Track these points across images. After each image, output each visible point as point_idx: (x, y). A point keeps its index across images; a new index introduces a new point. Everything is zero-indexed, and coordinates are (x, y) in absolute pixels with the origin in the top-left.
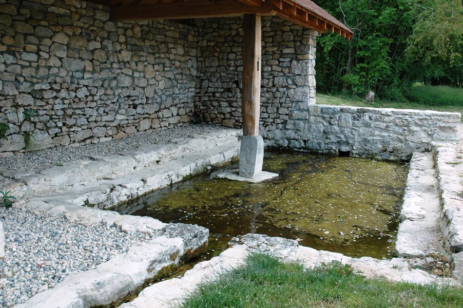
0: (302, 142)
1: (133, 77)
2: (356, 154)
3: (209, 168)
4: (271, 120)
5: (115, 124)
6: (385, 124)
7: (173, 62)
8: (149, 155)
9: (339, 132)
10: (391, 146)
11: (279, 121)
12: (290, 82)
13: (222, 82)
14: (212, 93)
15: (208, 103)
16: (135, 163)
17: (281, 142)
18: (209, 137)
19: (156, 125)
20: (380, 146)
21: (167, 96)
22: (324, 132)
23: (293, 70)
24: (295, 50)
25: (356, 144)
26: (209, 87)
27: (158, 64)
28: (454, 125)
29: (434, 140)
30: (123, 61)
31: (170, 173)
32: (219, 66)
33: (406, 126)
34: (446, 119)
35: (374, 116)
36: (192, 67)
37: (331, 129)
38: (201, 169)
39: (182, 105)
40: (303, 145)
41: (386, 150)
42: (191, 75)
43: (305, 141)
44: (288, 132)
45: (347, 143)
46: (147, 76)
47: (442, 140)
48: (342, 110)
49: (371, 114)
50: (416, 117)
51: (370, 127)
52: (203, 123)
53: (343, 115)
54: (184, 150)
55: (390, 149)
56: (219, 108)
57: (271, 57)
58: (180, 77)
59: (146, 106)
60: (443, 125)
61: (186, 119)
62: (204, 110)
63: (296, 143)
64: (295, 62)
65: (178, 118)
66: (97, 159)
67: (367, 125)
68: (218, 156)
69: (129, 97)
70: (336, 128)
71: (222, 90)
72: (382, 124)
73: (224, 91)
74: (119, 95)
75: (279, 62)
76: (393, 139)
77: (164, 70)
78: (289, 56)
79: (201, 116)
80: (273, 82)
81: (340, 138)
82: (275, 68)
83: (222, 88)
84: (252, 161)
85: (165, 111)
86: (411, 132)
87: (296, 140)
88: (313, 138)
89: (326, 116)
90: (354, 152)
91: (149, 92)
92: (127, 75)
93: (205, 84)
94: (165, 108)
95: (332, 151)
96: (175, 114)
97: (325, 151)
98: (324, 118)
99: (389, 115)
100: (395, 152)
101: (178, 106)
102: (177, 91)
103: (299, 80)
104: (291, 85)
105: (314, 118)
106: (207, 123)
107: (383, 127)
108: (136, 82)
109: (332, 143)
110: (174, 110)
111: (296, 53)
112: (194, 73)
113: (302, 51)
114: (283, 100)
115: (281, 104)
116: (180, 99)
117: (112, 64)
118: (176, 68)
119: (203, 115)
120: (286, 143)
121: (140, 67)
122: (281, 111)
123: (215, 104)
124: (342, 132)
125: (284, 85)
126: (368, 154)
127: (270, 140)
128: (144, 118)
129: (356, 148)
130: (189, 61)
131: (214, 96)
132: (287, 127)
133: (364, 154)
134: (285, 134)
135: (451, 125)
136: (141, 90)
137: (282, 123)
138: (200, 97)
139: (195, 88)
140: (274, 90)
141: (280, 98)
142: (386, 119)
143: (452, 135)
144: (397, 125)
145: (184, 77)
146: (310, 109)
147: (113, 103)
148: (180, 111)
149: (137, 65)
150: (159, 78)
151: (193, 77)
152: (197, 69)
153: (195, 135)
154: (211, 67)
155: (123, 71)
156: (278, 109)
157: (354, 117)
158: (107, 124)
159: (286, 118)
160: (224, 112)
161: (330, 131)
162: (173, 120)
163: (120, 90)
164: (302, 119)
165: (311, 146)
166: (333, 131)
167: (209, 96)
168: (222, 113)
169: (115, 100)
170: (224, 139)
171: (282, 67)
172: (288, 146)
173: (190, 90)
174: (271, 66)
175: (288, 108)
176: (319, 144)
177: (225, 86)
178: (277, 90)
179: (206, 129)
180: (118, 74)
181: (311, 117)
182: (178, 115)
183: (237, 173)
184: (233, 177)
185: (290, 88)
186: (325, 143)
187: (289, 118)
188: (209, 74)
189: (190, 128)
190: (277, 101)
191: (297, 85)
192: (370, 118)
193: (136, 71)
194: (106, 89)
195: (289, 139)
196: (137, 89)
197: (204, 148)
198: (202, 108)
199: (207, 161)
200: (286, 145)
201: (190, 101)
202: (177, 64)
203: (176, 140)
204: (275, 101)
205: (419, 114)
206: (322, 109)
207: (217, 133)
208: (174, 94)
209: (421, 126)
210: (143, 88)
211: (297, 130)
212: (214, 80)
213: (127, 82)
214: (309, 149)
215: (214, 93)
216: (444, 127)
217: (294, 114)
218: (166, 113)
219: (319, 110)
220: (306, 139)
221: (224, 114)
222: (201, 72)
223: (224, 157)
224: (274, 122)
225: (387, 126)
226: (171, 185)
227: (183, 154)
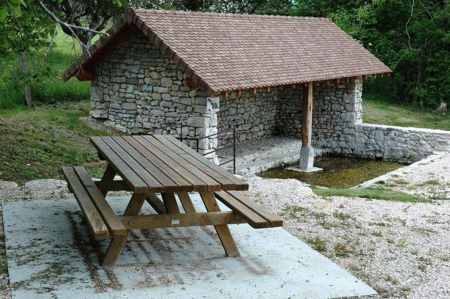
0: (350, 150)
1: (237, 108)
2: (386, 159)
3: (283, 165)
4: (330, 134)
5: (226, 137)
6: (404, 139)
7: (261, 94)
8: (249, 156)
9: (375, 143)
10: (409, 154)
11: (335, 135)
12: (342, 108)
13: (296, 106)
14: (289, 113)
15: (286, 120)
16: (243, 161)
17: (336, 150)
18: (284, 146)
19: (250, 138)
20: (402, 154)
21: (257, 118)
22: (365, 143)
23: (344, 100)
24: (346, 86)
25: (386, 152)
26: (286, 109)
27: (252, 97)
28: (447, 140)
29: (435, 150)
30: (232, 99)
31: (261, 166)
32: (293, 95)
33: (417, 140)
34: (442, 136)
35: (397, 133)
36: (274, 95)
37: (370, 141)
38: (278, 165)
39: (267, 123)
40: (351, 152)
41: (405, 156)
42: (273, 100)
43: (352, 150)
44: (341, 143)
45: (380, 151)
46: (245, 106)
47: (440, 151)
48: (377, 128)
49: (395, 132)
50: (424, 135)
51: (395, 141)
52: (282, 135)
53: (377, 132)
54: (269, 154)
55: (408, 156)
56: (293, 125)
57: (330, 90)
58: (266, 103)
59: (244, 125)
60: (441, 140)
61: (269, 132)
62: (283, 125)
63: (347, 151)
64: (346, 94)
65: (264, 132)
66: (224, 158)
67: (393, 139)
68: (289, 158)
69: (234, 120)
70: (373, 141)
71: (296, 112)
72: (403, 139)
73: (297, 112)
74: (229, 120)
75: (336, 94)
76: (410, 149)
77: (255, 101)
78: (341, 90)
79: (281, 130)
80: (331, 107)
81: (376, 147)
82: (332, 98)
83: (296, 110)
84: (307, 161)
85: (255, 127)
86: (421, 144)
87: (347, 148)
88: (358, 148)
89: (366, 132)
90: (385, 157)
91: (246, 116)
92: (233, 107)
93: (284, 107)
94: (256, 125)
95: (370, 157)
96: (262, 129)
97: (366, 157)
98: (365, 134)
99: (407, 133)
100: (411, 158)
101: (264, 123)
102: (263, 113)
103: (348, 107)
104: (343, 110)
105: (358, 133)
106: (285, 135)
107: (403, 141)
108: (239, 110)
109: (370, 151)
110: (261, 127)
111: (346, 89)
112: (276, 99)
113: (350, 87)
114: (338, 120)
115: (336, 123)
116: (265, 119)
117: (226, 102)
118: (263, 97)
119: (282, 129)
120: (339, 151)
121: (241, 101)
122: (337, 128)
123: (291, 121)
124: (377, 144)
125: (338, 110)
126: (394, 159)
127: (328, 148)
128: (243, 133)
129: (386, 155)
130: (273, 91)
131: (290, 116)
132: (340, 139)
133: (391, 159)
134: (339, 144)
135: (445, 140)
136: (241, 115)
137: (337, 136)
138: (279, 116)
139: (276, 110)
140: (332, 113)
141: (336, 119)
142: (405, 135)
143: (446, 147)
144: (412, 139)
145: (269, 103)
146: (356, 127)
147: (226, 125)
148: (265, 127)
149: (239, 100)
150: (253, 106)
151: (275, 101)
152: (278, 96)
153: (275, 145)
154: (288, 95)
155: (232, 105)
156: (334, 126)
157: (384, 133)
158: (223, 138)
159: (340, 133)
160: (297, 128)
161: (369, 142)
162: (260, 134)
163: (230, 117)
164: (350, 134)
165: (356, 153)
166: (371, 143)
167: (287, 116)
168: (296, 128)
169: (227, 123)
170: (294, 147)
171: (337, 97)
172: (341, 153)
173: (273, 111)
174: (330, 96)
175: (341, 126)
176: (362, 151)
177: (298, 109)
178: (334, 114)
179: (284, 140)
180: (229, 108)
181: (356, 133)
182: (264, 129)
183: (298, 168)
184: (296, 170)
185: (343, 113)
186: (366, 151)
187: (342, 134)
188: (287, 100)
189: (272, 139)
190: (334, 121)
191: (347, 110)
192: (395, 134)
193: (239, 104)
194: (223, 117)
195: (341, 148)
196: (239, 115)
197: (281, 153)
198: (281, 124)
199: (282, 160)
200: (340, 152)
201: (272, 119)
202: (264, 95)
203: (263, 148)
204: (332, 121)
205: (425, 133)
206: (364, 127)
207: (290, 144)
208: (261, 115)
209: (427, 141)
210: (243, 114)
211: (347, 142)
212: (290, 104)
213: (233, 111)
214: (355, 155)
215: (290, 113)
216: (441, 142)
217: (344, 131)
218: (256, 129)
219: (361, 128)
220: (353, 148)
221: (297, 129)
222: (281, 98)
223: (293, 159)
224: (331, 136)
225: (406, 140)
226: (262, 172)
227: (267, 156)
